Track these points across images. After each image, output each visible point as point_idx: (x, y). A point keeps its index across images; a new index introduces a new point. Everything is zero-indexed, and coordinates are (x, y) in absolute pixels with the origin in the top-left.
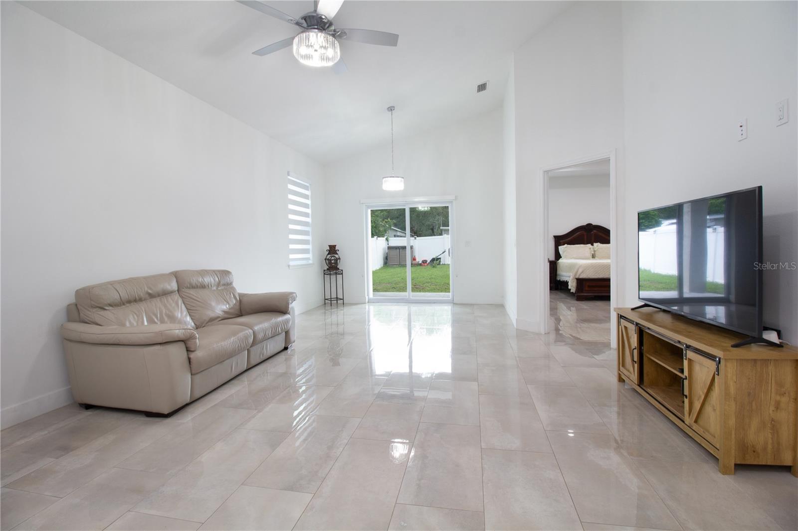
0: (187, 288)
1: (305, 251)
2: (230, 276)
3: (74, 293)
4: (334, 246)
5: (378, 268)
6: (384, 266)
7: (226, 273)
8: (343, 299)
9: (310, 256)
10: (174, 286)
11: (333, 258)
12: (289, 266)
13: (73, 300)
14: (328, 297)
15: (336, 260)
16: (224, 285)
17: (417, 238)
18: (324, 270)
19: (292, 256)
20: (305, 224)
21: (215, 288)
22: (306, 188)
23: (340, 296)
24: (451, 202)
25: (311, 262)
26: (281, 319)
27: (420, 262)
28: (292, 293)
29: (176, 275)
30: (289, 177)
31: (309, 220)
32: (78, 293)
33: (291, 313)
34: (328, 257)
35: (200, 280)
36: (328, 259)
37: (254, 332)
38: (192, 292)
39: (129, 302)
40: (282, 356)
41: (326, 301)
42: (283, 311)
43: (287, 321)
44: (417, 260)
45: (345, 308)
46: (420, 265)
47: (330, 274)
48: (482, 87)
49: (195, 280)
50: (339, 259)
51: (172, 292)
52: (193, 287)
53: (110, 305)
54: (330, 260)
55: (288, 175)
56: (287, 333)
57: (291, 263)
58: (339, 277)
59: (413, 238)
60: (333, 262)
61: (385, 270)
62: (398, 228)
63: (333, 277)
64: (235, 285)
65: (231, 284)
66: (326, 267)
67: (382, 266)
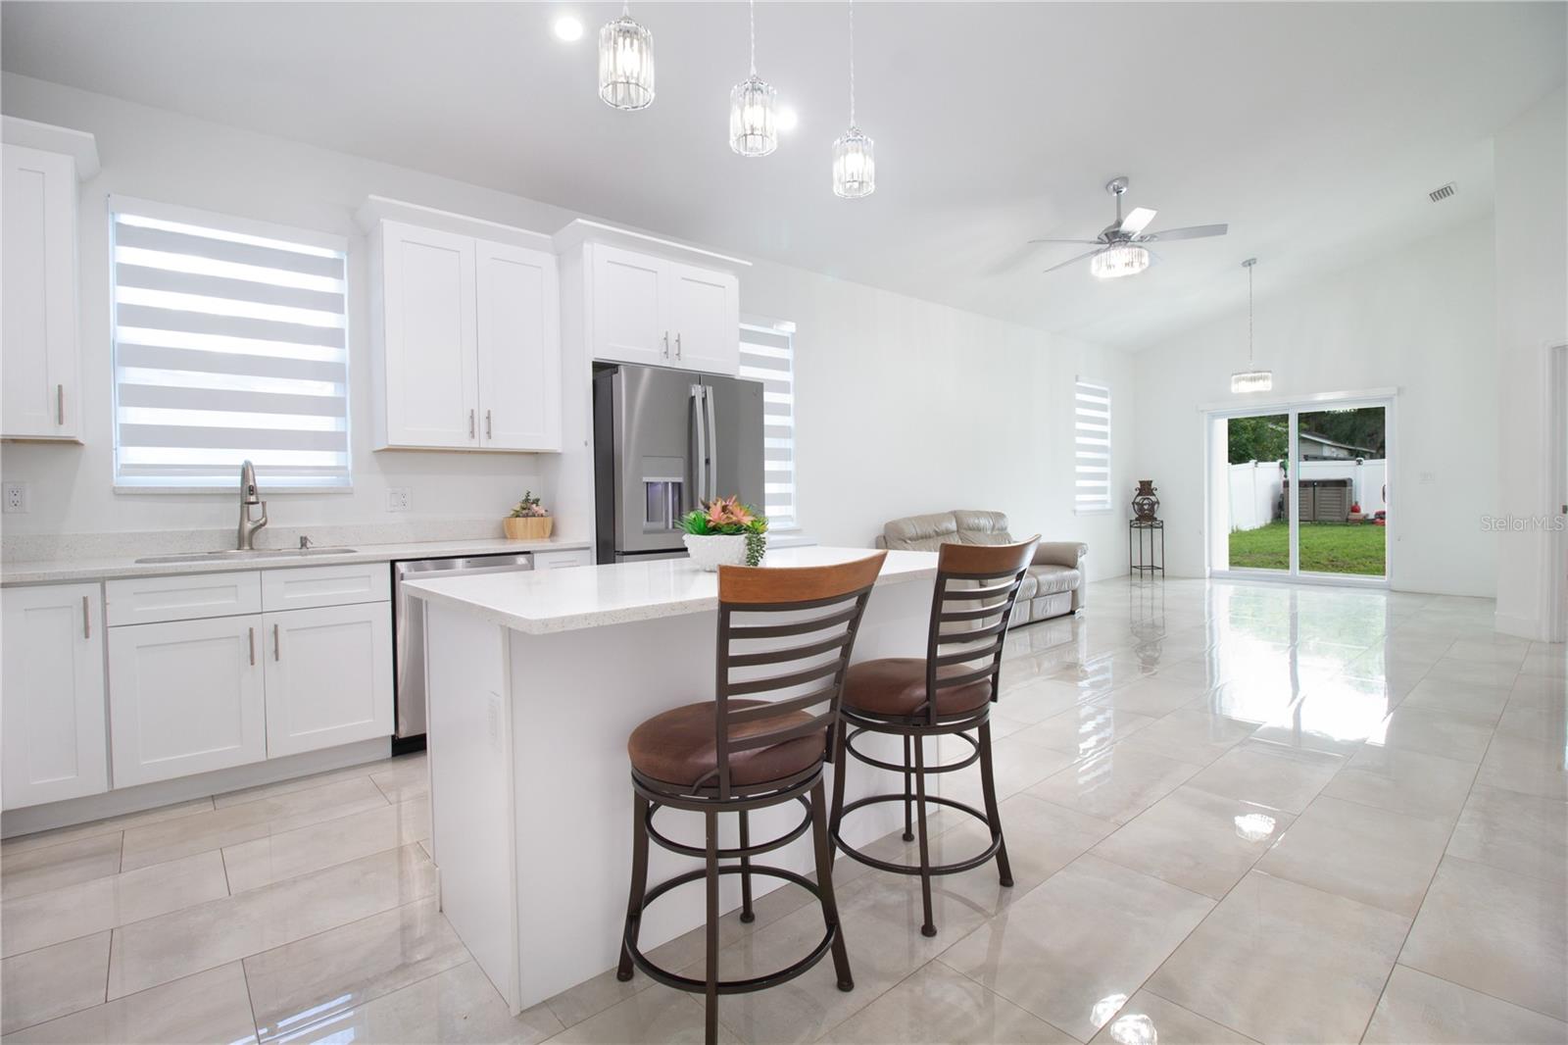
0: (965, 529)
1: (1102, 490)
2: (1005, 520)
3: (883, 526)
4: (1149, 483)
5: (1257, 527)
6: (1272, 523)
7: (1000, 516)
8: (1163, 569)
9: (1108, 497)
10: (953, 526)
11: (1146, 502)
12: (1075, 511)
13: (881, 532)
14: (1136, 563)
15: (1152, 505)
16: (998, 529)
17: (1364, 462)
18: (1131, 521)
19: (1079, 498)
20: (1103, 449)
21: (989, 532)
22: (1103, 394)
23: (1158, 563)
24: (1390, 399)
25: (1108, 506)
26: (1068, 573)
27: (1372, 516)
28: (1082, 544)
29: (955, 515)
30: (1078, 384)
31: (1107, 442)
32: (887, 526)
33: (1080, 567)
34: (1137, 500)
35: (976, 521)
36: (1138, 504)
37: (1038, 582)
38: (969, 533)
39: (922, 538)
40: (1067, 621)
41: (1133, 569)
42: (1070, 565)
43: (1075, 579)
44: (1363, 511)
45: (1166, 582)
46: (1372, 522)
47: (1140, 527)
48: (1442, 193)
49: (973, 521)
50: (1158, 503)
51: (953, 532)
52: (970, 529)
53: (910, 539)
54: (1141, 505)
55: (1077, 380)
56: (1074, 592)
57: (1079, 508)
58: (1157, 532)
59: (1354, 462)
60: (1146, 507)
61: (1274, 530)
62: (1328, 439)
63: (1146, 532)
64: (1009, 530)
65: (1006, 529)
66: (1134, 516)
67: (1269, 521)
